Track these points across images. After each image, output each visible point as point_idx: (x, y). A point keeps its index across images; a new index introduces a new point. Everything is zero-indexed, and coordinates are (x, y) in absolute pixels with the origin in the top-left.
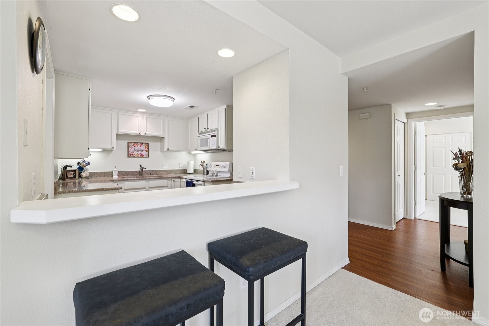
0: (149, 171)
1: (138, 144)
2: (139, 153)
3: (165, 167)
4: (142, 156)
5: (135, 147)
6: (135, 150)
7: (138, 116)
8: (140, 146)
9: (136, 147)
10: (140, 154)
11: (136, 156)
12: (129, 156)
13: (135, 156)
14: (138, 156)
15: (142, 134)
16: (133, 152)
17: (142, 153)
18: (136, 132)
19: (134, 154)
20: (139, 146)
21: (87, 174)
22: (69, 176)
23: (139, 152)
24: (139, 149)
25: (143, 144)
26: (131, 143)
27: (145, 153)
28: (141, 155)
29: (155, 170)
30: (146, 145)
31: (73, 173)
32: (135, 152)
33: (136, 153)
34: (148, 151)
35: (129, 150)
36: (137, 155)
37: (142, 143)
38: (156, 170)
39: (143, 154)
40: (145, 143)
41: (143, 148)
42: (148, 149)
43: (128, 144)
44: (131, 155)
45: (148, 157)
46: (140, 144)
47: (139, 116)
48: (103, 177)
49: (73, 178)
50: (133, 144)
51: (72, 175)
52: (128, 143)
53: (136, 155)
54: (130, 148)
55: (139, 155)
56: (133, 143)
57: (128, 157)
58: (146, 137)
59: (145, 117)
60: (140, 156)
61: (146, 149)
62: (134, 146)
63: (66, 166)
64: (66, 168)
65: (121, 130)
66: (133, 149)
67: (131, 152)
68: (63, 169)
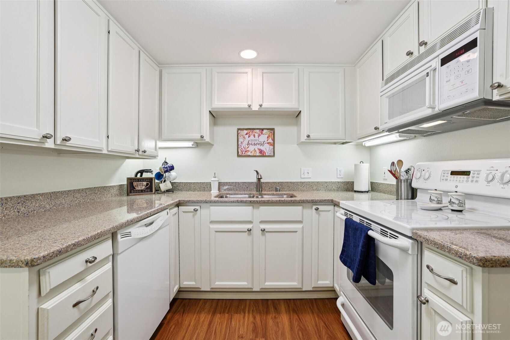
0: (274, 183)
1: (255, 131)
2: (257, 149)
3: (306, 176)
4: (262, 154)
5: (249, 137)
6: (250, 142)
7: (246, 73)
8: (259, 136)
9: (252, 137)
10: (259, 149)
11: (252, 154)
12: (240, 154)
13: (249, 154)
14: (255, 155)
15: (255, 108)
16: (247, 147)
17: (262, 148)
18: (244, 105)
19: (248, 151)
20: (257, 135)
21: (167, 186)
22: (139, 188)
24: (256, 140)
25: (265, 131)
26: (243, 130)
27: (267, 148)
28: (261, 151)
29: (286, 182)
30: (269, 133)
31: (145, 183)
32: (251, 146)
33: (251, 148)
34: (273, 145)
35: (240, 143)
36: (253, 152)
37: (263, 130)
38: (287, 182)
39: (265, 150)
40: (268, 129)
41: (263, 138)
42: (274, 140)
43: (238, 132)
44: (243, 153)
45: (274, 156)
46: (258, 131)
47: (249, 70)
48: (198, 191)
49: (148, 192)
50: (245, 132)
51: (144, 187)
52: (239, 129)
53: (251, 152)
54: (241, 140)
55: (258, 151)
56: (246, 129)
57: (238, 156)
58: (263, 114)
59: (260, 70)
60: (258, 154)
61: (270, 140)
62: (248, 135)
63: (141, 172)
64: (141, 176)
65: (216, 103)
66: (246, 142)
67: (242, 147)
68: (136, 175)
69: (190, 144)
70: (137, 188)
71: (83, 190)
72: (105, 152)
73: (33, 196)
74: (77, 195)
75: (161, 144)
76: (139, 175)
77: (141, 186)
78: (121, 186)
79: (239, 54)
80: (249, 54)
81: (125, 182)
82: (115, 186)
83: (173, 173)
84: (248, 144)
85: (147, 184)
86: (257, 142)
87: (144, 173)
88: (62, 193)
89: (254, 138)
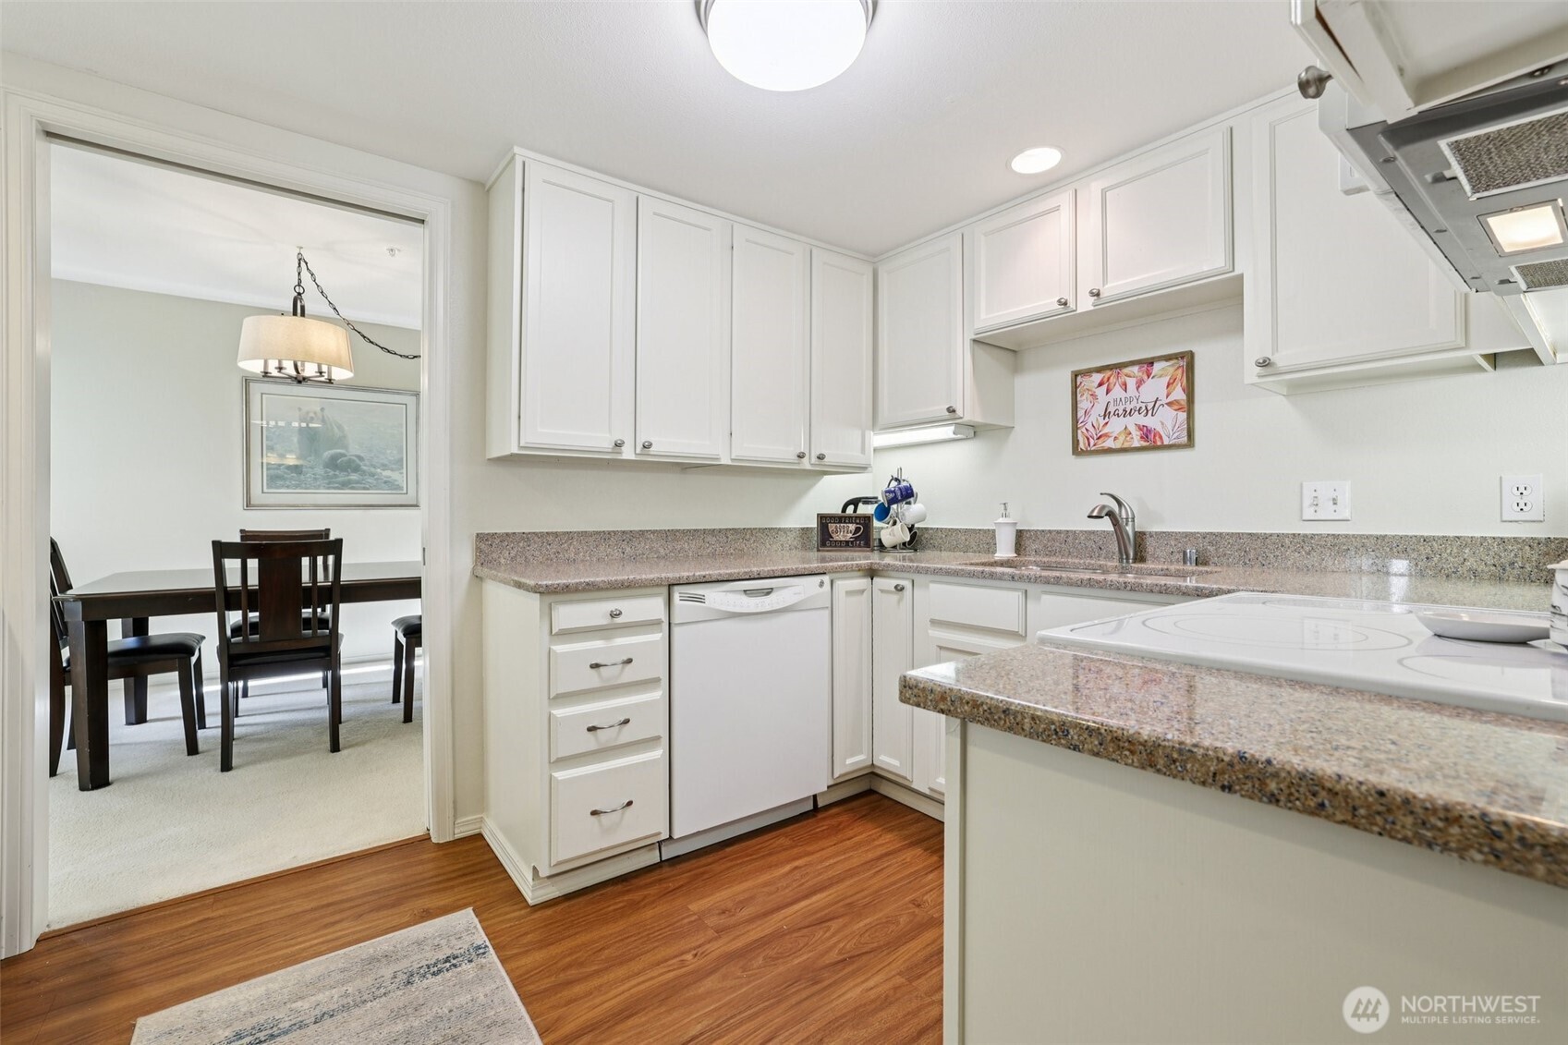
0: (1187, 535)
1: (1126, 370)
2: (1132, 429)
3: (1327, 511)
4: (1151, 443)
5: (1108, 391)
6: (1112, 409)
7: (1058, 208)
8: (1140, 383)
9: (1117, 392)
10: (1140, 428)
11: (1118, 445)
12: (1082, 446)
13: (1109, 443)
14: (1126, 445)
15: (1083, 303)
16: (1102, 422)
17: (1149, 422)
19: (1106, 435)
20: (1131, 383)
21: (894, 535)
22: (840, 537)
23: (1131, 422)
24: (1130, 400)
25: (1158, 367)
26: (1088, 372)
27: (1167, 422)
28: (1146, 433)
29: (1232, 535)
30: (1171, 370)
31: (852, 527)
32: (1114, 419)
33: (1116, 425)
34: (1189, 406)
35: (1081, 413)
36: (1122, 438)
37: (1150, 362)
38: (1239, 536)
39: (1159, 429)
40: (1168, 358)
41: (1155, 388)
42: (1190, 390)
43: (1074, 381)
44: (1092, 442)
45: (1191, 443)
46: (1135, 369)
48: (975, 552)
49: (860, 546)
50: (1097, 378)
51: (850, 535)
52: (1076, 375)
53: (1116, 438)
54: (1084, 404)
55: (1136, 434)
56: (1099, 370)
57: (1076, 451)
60: (1137, 443)
61: (1179, 394)
62: (1105, 387)
63: (855, 502)
64: (855, 511)
65: (983, 316)
66: (1100, 409)
67: (1089, 426)
68: (844, 510)
69: (947, 431)
70: (836, 537)
71: (720, 531)
72: (725, 461)
73: (642, 533)
74: (709, 538)
76: (850, 510)
77: (845, 533)
78: (805, 531)
79: (1008, 165)
80: (1037, 160)
81: (814, 524)
82: (790, 530)
83: (912, 505)
84: (1106, 414)
85: (857, 530)
86: (1134, 404)
87: (860, 505)
88: (686, 532)
89: (1122, 394)
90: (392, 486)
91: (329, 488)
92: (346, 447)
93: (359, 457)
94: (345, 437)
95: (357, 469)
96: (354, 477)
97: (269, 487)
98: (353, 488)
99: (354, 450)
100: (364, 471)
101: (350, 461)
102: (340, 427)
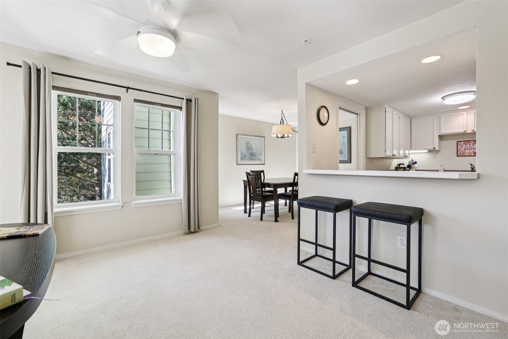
1: (470, 142)
2: (471, 152)
5: (466, 145)
6: (466, 148)
7: (463, 114)
8: (473, 144)
9: (468, 145)
10: (473, 152)
11: (468, 155)
12: (459, 155)
13: (466, 154)
14: (470, 155)
15: (469, 131)
16: (464, 151)
18: (461, 130)
19: (465, 153)
20: (472, 144)
23: (471, 151)
24: (471, 147)
26: (461, 142)
33: (467, 151)
35: (459, 149)
43: (457, 143)
44: (461, 154)
46: (473, 142)
47: (465, 113)
50: (463, 143)
52: (457, 142)
54: (459, 147)
56: (463, 141)
57: (457, 156)
59: (472, 112)
60: (473, 154)
62: (465, 144)
63: (399, 165)
64: (399, 166)
65: (443, 131)
66: (463, 148)
67: (461, 151)
68: (397, 166)
69: (426, 151)
75: (411, 152)
81: (394, 169)
83: (416, 165)
84: (465, 149)
85: (403, 170)
86: (472, 148)
87: (401, 165)
89: (469, 146)
90: (260, 159)
91: (250, 160)
92: (253, 150)
93: (255, 153)
94: (252, 148)
95: (254, 156)
96: (254, 157)
97: (241, 160)
98: (254, 160)
99: (254, 151)
100: (256, 156)
101: (254, 154)
102: (252, 145)
